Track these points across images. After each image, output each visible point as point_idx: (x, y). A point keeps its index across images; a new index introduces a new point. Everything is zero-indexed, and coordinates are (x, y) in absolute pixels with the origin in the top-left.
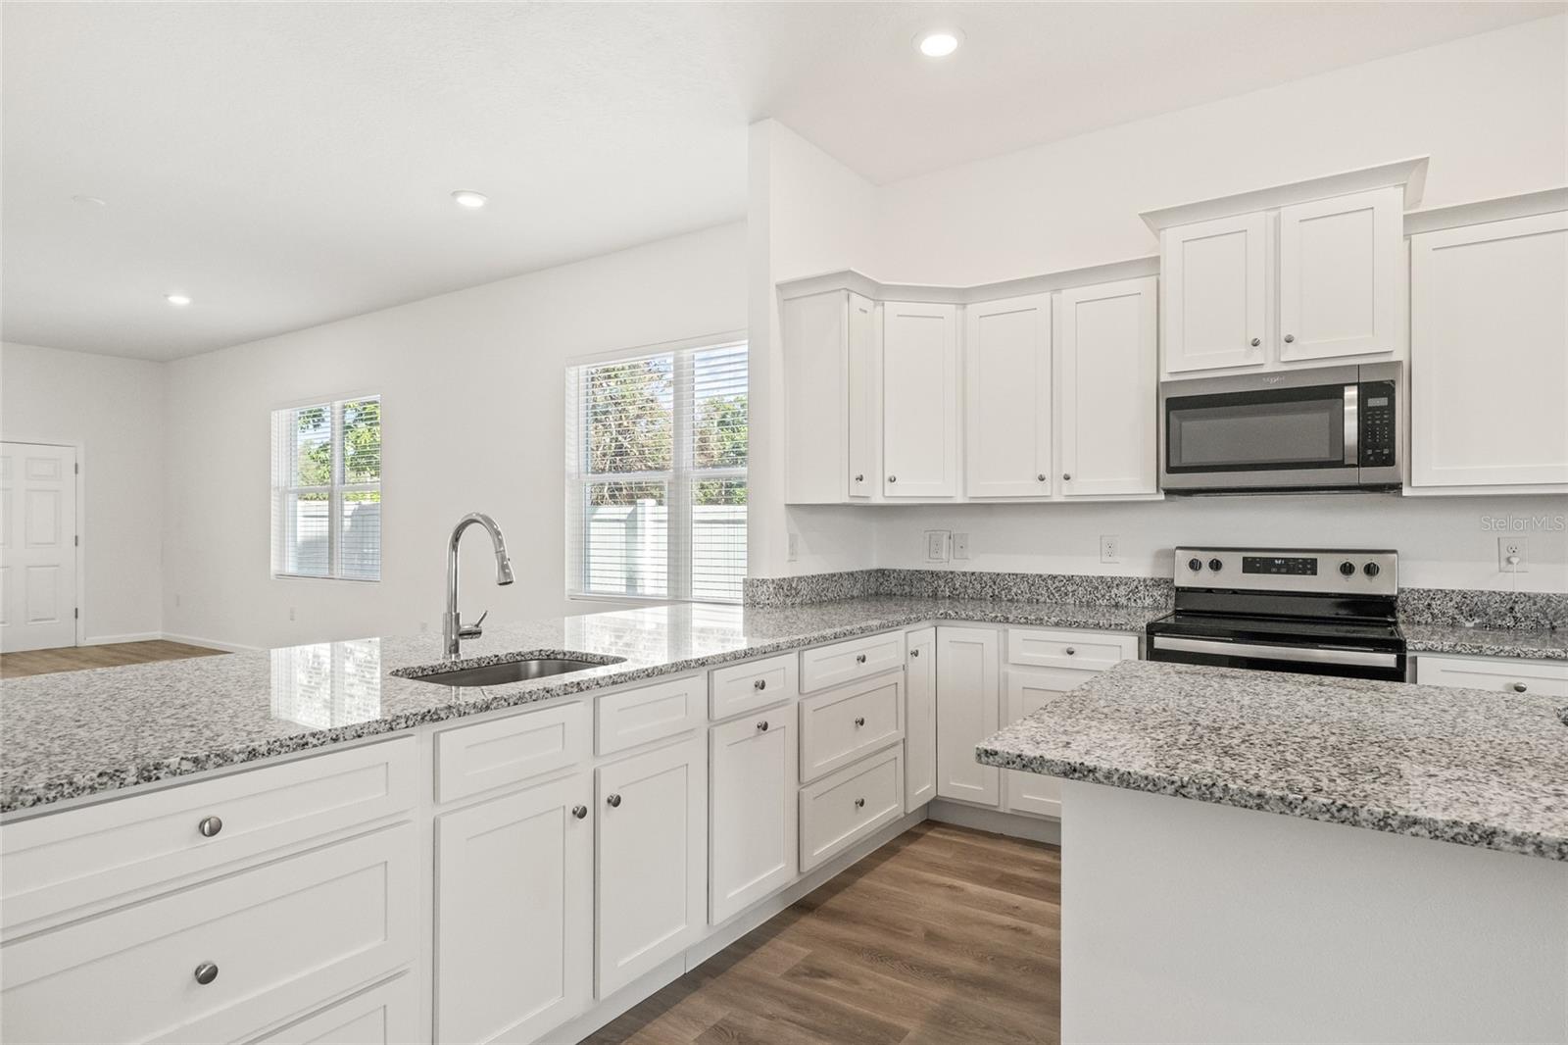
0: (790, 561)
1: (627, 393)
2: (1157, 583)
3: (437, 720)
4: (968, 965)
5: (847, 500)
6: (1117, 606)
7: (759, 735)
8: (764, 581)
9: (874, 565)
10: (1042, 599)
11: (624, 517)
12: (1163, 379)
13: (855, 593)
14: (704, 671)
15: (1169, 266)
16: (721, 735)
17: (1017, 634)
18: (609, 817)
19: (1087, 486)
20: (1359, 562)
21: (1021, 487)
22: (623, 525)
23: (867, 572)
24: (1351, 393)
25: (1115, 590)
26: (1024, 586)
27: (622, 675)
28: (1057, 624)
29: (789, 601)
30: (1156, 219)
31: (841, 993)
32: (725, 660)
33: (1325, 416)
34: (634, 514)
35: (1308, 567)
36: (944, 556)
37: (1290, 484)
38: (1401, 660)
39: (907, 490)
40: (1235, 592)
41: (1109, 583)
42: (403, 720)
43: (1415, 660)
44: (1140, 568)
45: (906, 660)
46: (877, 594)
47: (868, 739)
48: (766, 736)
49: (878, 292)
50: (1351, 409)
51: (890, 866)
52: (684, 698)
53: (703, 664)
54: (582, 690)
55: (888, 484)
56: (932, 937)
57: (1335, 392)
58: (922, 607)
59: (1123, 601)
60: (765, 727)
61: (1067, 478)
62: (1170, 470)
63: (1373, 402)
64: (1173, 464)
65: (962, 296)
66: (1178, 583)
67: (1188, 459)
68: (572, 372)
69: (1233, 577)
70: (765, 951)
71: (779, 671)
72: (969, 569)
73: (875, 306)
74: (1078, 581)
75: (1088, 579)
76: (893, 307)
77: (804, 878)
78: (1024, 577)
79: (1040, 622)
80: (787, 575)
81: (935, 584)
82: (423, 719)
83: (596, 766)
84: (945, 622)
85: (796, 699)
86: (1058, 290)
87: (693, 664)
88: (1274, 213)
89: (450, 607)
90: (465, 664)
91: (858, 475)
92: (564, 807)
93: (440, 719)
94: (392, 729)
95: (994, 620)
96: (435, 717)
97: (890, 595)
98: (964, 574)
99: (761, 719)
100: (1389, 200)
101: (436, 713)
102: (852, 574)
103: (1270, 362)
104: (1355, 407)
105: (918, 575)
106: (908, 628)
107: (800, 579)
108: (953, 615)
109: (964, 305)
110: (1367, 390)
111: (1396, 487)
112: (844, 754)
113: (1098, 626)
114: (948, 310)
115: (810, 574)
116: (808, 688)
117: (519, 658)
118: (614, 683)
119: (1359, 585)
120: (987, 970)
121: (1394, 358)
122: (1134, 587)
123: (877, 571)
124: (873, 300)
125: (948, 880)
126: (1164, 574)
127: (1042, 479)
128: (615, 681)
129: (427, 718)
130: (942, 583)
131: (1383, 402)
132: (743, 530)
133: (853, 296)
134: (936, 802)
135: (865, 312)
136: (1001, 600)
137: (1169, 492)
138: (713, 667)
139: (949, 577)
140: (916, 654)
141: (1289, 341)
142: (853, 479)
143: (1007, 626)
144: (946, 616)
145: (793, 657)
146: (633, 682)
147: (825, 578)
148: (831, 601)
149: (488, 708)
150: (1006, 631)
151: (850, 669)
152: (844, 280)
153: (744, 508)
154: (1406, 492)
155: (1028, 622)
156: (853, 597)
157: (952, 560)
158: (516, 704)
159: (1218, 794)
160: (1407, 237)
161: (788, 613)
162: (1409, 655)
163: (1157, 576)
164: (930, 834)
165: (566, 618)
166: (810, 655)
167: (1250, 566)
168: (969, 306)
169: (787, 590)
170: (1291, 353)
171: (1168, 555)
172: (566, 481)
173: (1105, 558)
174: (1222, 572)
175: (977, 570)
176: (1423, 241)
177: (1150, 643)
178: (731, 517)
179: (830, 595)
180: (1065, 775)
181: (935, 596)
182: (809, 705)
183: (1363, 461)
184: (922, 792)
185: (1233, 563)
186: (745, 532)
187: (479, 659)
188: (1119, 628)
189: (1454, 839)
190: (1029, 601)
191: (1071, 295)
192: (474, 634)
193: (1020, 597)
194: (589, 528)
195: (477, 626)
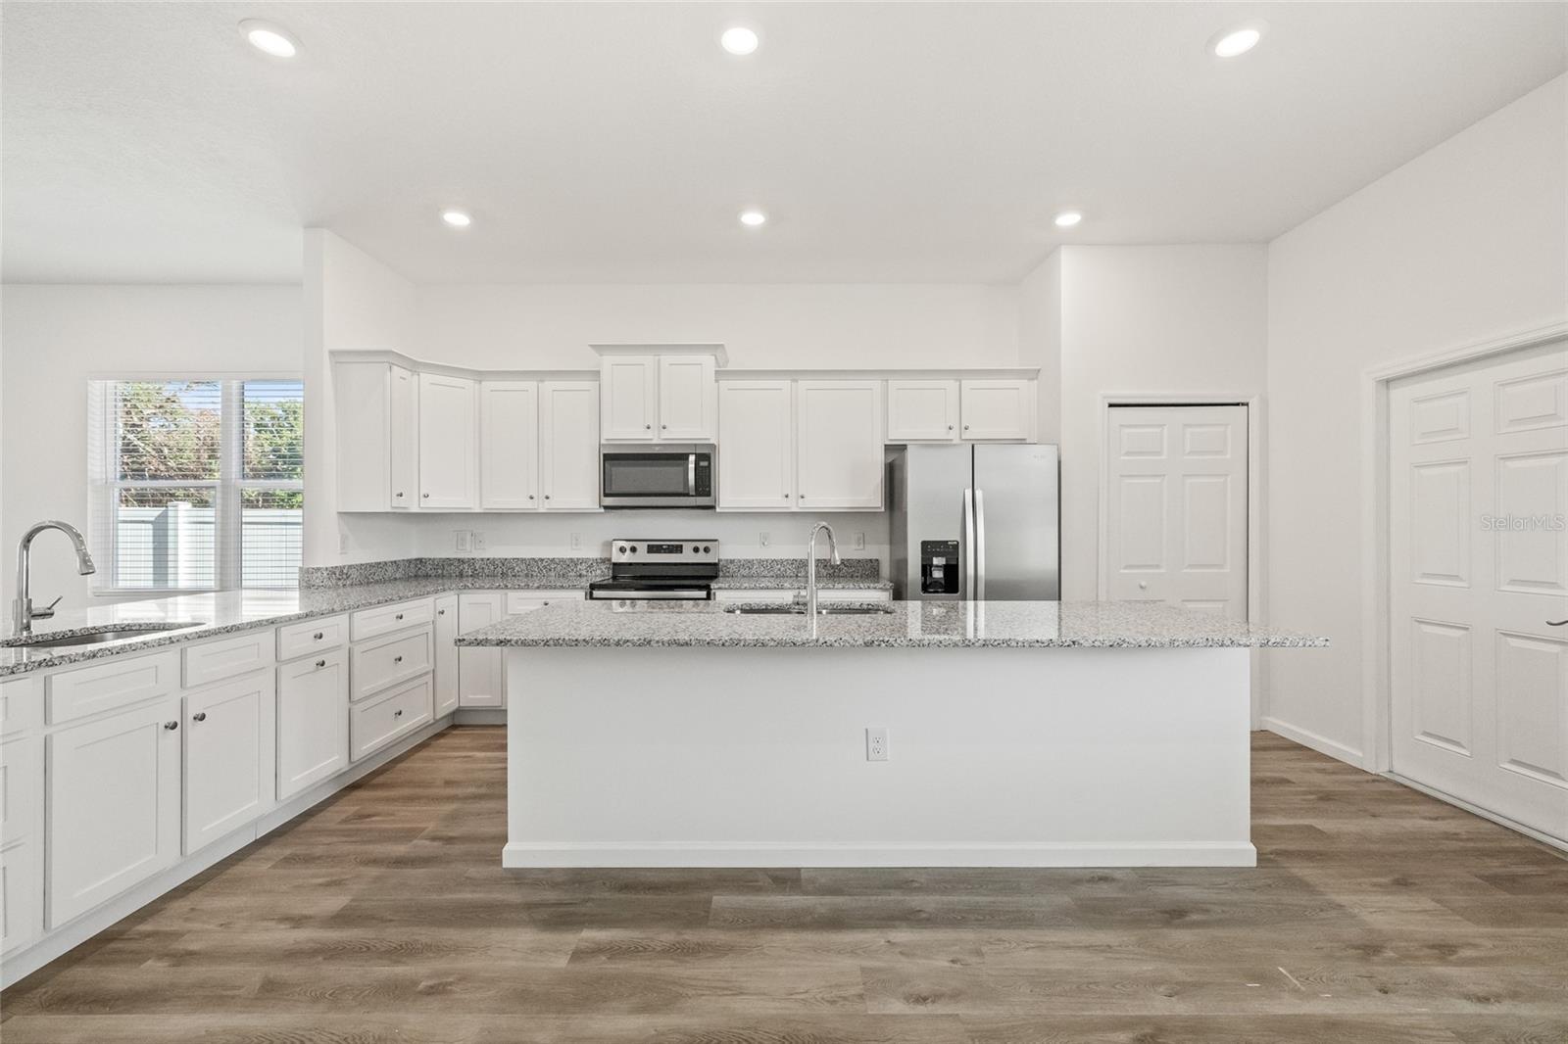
0: (341, 554)
1: (141, 392)
2: (603, 561)
3: (51, 666)
4: (472, 790)
5: (389, 510)
6: (580, 576)
7: (317, 670)
8: (319, 569)
9: (414, 555)
10: (535, 574)
11: (152, 519)
12: (603, 442)
13: (398, 576)
14: (274, 626)
15: (604, 377)
16: (287, 671)
17: (513, 595)
18: (195, 731)
19: (558, 503)
20: (702, 546)
21: (520, 503)
22: (150, 526)
23: (408, 560)
24: (692, 458)
25: (579, 567)
26: (523, 567)
27: (206, 631)
28: (538, 588)
29: (340, 583)
30: (600, 349)
31: (383, 821)
32: (290, 620)
33: (681, 469)
34: (165, 516)
35: (678, 549)
36: (468, 547)
37: (654, 504)
38: (709, 595)
39: (436, 503)
40: (644, 564)
41: (575, 562)
42: (23, 666)
43: (714, 594)
44: (593, 553)
45: (435, 616)
46: (416, 576)
47: (405, 671)
48: (323, 671)
49: (414, 366)
50: (692, 466)
51: (424, 754)
52: (256, 647)
53: (273, 623)
54: (173, 642)
55: (423, 499)
56: (448, 783)
57: (684, 457)
58: (448, 583)
59: (584, 573)
60: (323, 664)
61: (547, 498)
62: (606, 495)
63: (703, 464)
64: (607, 492)
65: (480, 376)
66: (613, 561)
67: (615, 489)
68: (96, 387)
69: (643, 556)
70: (320, 817)
71: (335, 628)
72: (486, 556)
73: (412, 375)
74: (557, 561)
75: (562, 561)
76: (426, 378)
77: (354, 767)
78: (523, 560)
79: (527, 587)
80: (339, 564)
81: (461, 568)
82: (40, 665)
83: (184, 695)
84: (465, 591)
85: (347, 645)
86: (542, 381)
87: (264, 623)
88: (657, 357)
89: (20, 594)
90: (40, 638)
91: (399, 492)
92: (157, 724)
93: (54, 665)
94: (13, 673)
95: (498, 588)
96: (50, 663)
97: (427, 576)
98: (482, 560)
99: (320, 659)
100: (708, 361)
101: (50, 660)
102: (395, 562)
103: (655, 438)
104: (693, 466)
105: (449, 562)
106: (437, 596)
107: (350, 567)
108: (470, 586)
109: (480, 382)
110: (700, 457)
111: (713, 507)
112: (386, 681)
113: (562, 587)
114: (469, 383)
115: (358, 563)
116: (356, 637)
117: (93, 632)
118: (199, 637)
119: (701, 558)
120: (483, 790)
121: (711, 442)
122: (591, 564)
123: (416, 560)
124: (411, 371)
125: (464, 754)
126: (607, 556)
127: (532, 498)
128: (200, 636)
129: (44, 664)
130: (466, 566)
131: (705, 464)
132: (298, 531)
133: (395, 368)
134: (459, 712)
135: (404, 379)
136: (507, 575)
137: (606, 508)
138: (280, 625)
139: (471, 562)
140: (442, 613)
141: (664, 428)
142: (394, 495)
143: (507, 591)
144: (466, 587)
145: (345, 617)
146: (216, 637)
147: (371, 565)
148: (377, 582)
149: (94, 656)
150: (506, 594)
151: (391, 624)
152: (388, 357)
153: (299, 512)
154: (718, 510)
155: (520, 588)
156: (395, 579)
157: (473, 550)
158: (118, 653)
159: (561, 642)
160: (717, 381)
161: (340, 591)
162: (713, 591)
163: (603, 557)
164: (454, 732)
165: (89, 609)
166: (358, 616)
167: (651, 549)
168: (483, 383)
169: (341, 576)
170: (665, 435)
171: (609, 545)
172: (89, 486)
173: (574, 547)
174: (637, 553)
175: (491, 556)
176: (724, 384)
177: (591, 594)
178: (283, 520)
179: (376, 578)
180: (497, 645)
181: (461, 575)
182: (357, 650)
183: (698, 494)
184: (447, 705)
185: (642, 547)
186: (300, 532)
187: (54, 634)
188: (574, 587)
189: (639, 645)
190: (527, 575)
191: (549, 385)
192: (47, 614)
193: (520, 573)
194: (117, 529)
195: (49, 609)
